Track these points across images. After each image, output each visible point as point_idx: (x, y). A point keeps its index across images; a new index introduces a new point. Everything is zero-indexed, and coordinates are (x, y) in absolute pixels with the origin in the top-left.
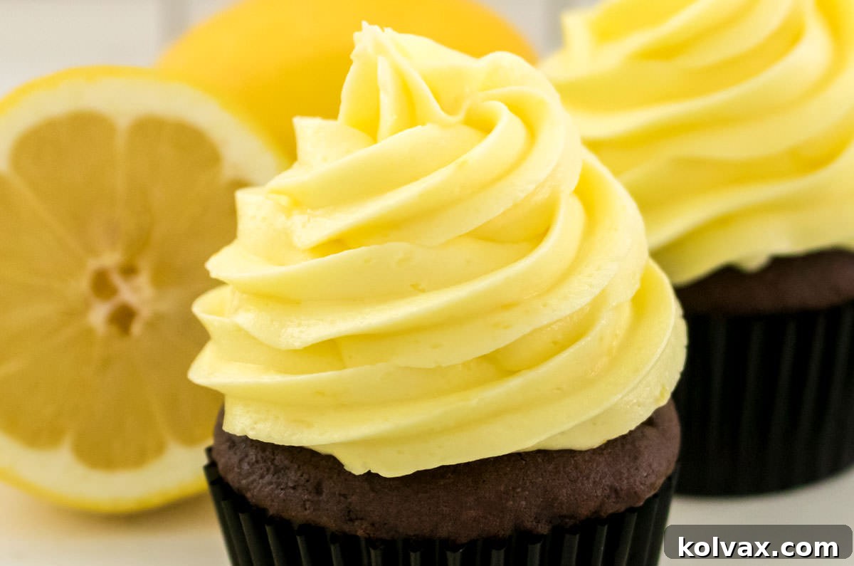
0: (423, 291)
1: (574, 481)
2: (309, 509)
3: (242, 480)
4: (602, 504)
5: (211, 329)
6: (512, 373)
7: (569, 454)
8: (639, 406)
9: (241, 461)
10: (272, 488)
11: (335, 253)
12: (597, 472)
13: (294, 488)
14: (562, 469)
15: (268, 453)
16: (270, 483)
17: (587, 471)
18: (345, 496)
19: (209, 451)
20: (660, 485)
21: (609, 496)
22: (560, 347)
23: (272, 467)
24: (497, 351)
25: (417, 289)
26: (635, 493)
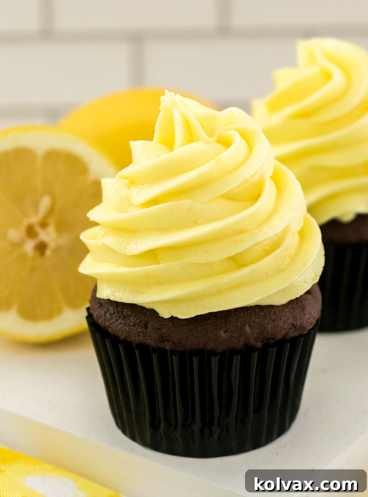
0: (199, 224)
1: (274, 321)
2: (141, 336)
3: (106, 322)
4: (288, 332)
5: (90, 247)
6: (243, 266)
7: (272, 307)
8: (305, 283)
9: (105, 313)
10: (122, 326)
11: (155, 206)
12: (285, 317)
13: (133, 326)
14: (268, 315)
15: (119, 309)
16: (121, 324)
17: (280, 316)
18: (160, 329)
19: (88, 309)
20: (315, 323)
21: (291, 328)
22: (267, 253)
23: (122, 316)
24: (237, 255)
25: (196, 223)
26: (304, 326)
